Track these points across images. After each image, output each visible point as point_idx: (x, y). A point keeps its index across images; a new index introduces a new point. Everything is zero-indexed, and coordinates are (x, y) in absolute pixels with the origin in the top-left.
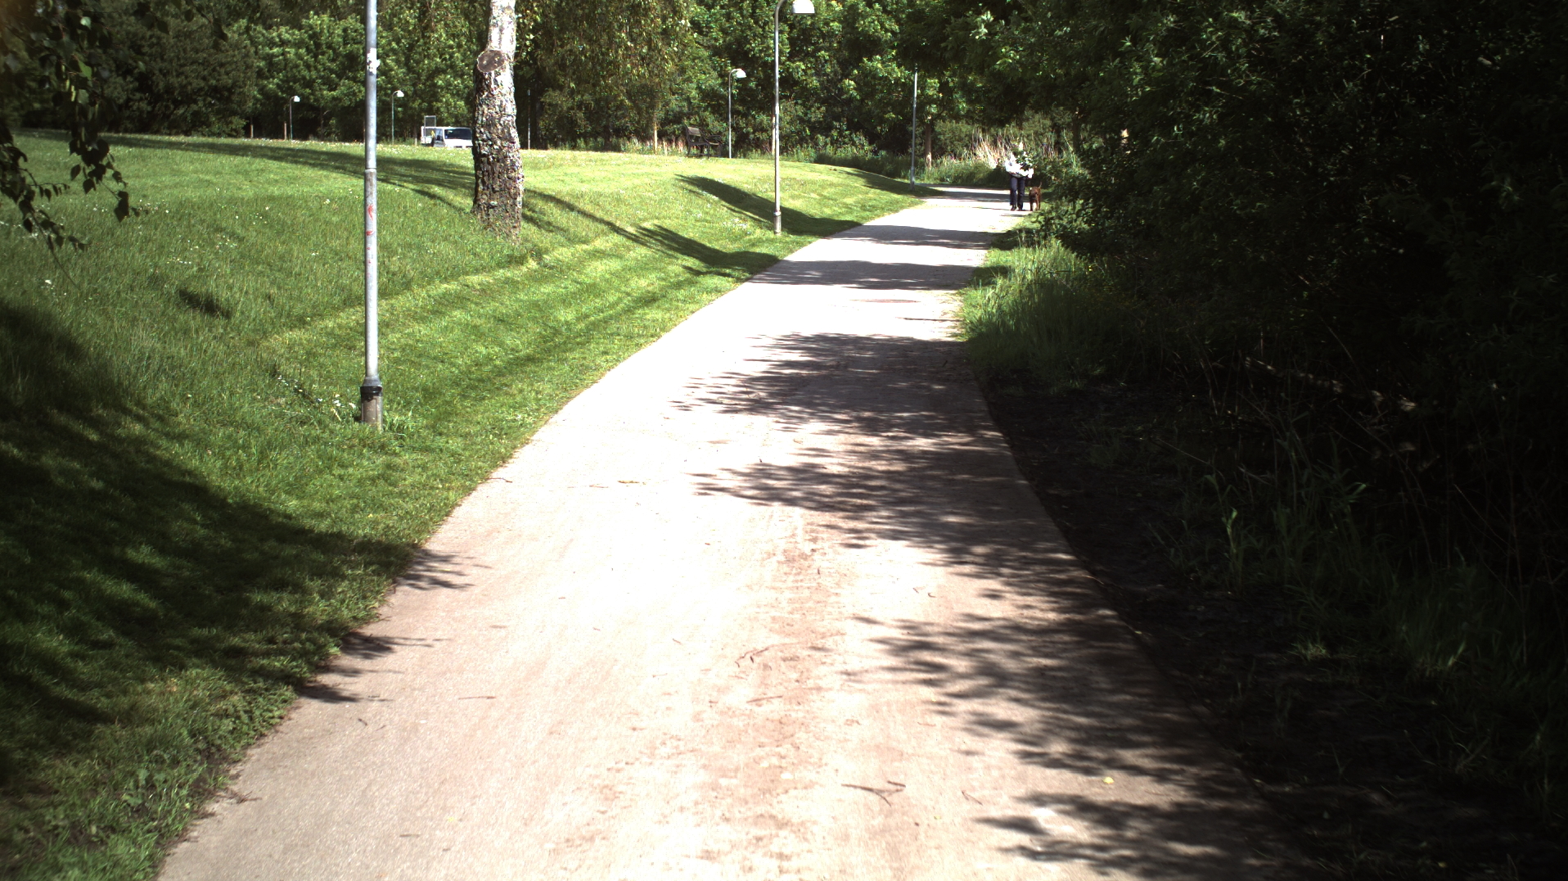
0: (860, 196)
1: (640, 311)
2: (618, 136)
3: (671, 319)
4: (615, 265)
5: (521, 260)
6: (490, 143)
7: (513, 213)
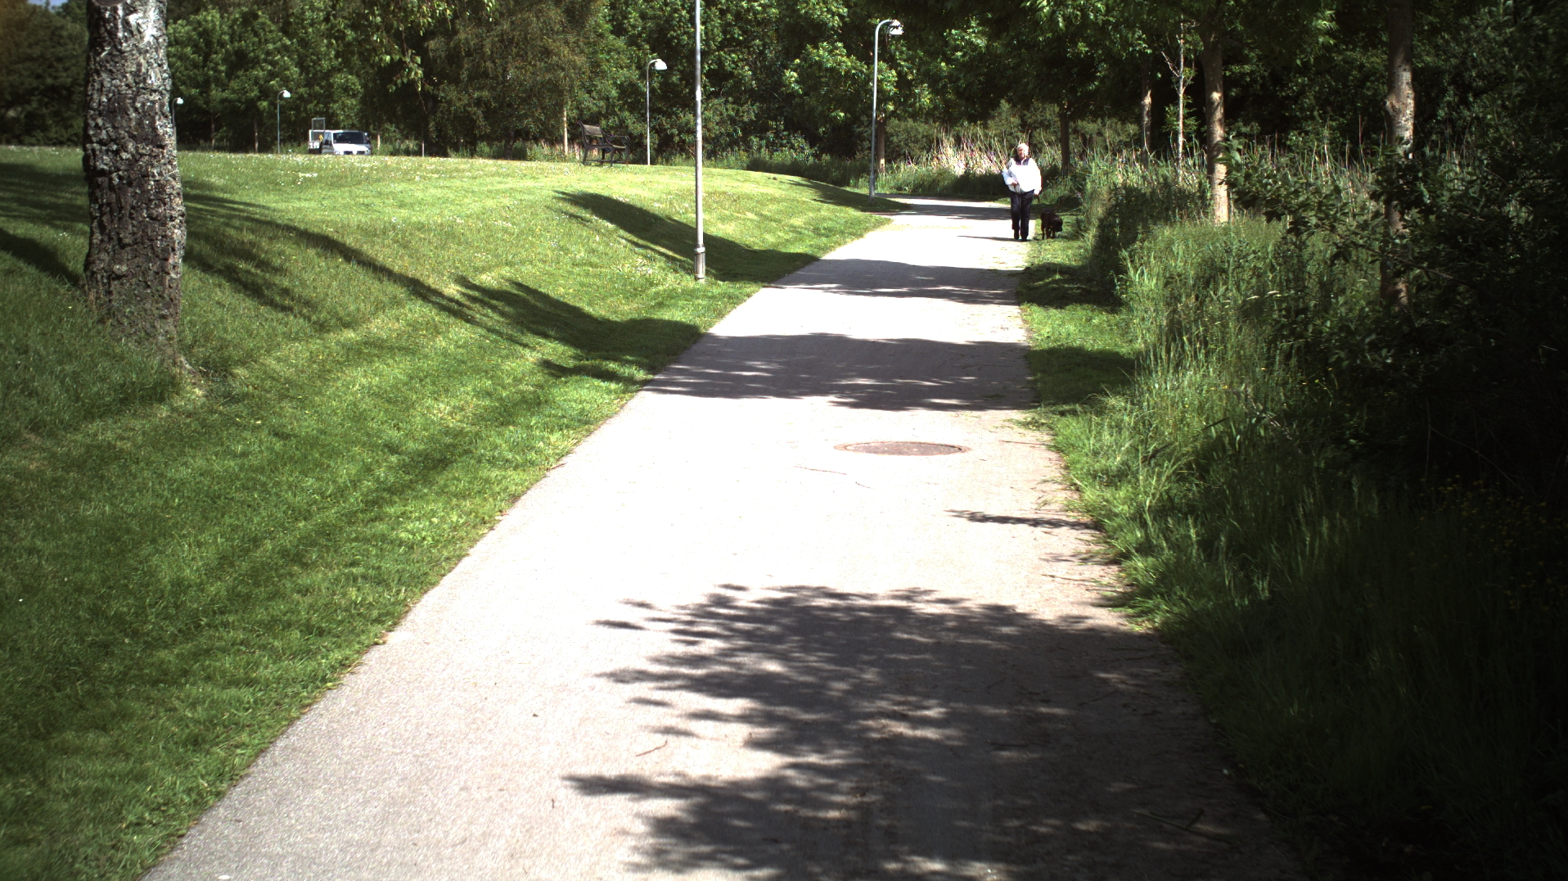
0: (811, 215)
6: (115, 147)
7: (160, 288)
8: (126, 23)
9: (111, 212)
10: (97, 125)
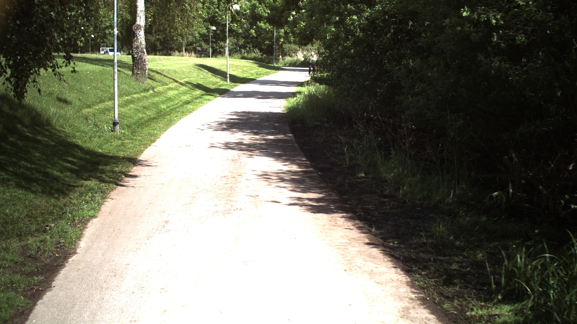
0: (256, 70)
1: (185, 106)
2: (171, 50)
3: (195, 108)
4: (176, 92)
5: (148, 90)
6: (137, 54)
7: (145, 75)
8: (139, 34)
9: (137, 64)
10: (134, 50)
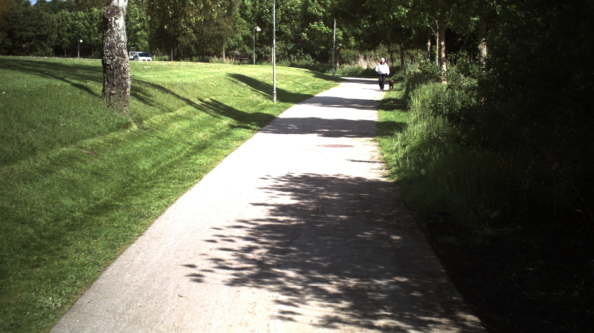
0: (312, 82)
2: (208, 56)
3: (211, 163)
5: (127, 126)
6: (112, 58)
7: (124, 98)
8: (115, 23)
9: (110, 76)
10: (106, 51)
